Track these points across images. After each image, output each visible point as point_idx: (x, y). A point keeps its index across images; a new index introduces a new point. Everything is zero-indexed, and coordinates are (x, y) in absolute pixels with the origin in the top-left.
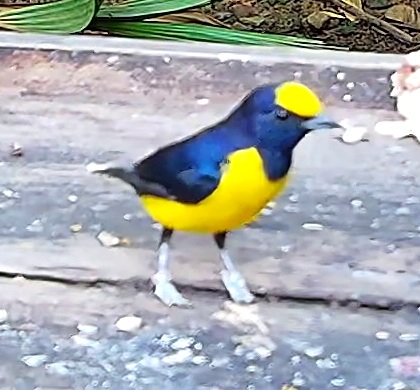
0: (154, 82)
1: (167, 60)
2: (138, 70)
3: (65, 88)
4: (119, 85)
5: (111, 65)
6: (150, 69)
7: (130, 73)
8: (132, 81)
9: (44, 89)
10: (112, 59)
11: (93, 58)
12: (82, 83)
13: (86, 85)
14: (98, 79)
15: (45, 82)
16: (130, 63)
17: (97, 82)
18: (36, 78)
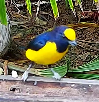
0: (86, 92)
1: (90, 85)
2: (81, 89)
3: (58, 94)
4: (75, 94)
5: (72, 87)
6: (84, 88)
7: (78, 90)
8: (79, 92)
9: (52, 95)
10: (73, 85)
11: (67, 85)
12: (63, 93)
13: (65, 94)
14: (68, 92)
15: (52, 93)
16: (79, 86)
17: (68, 93)
18: (49, 91)
